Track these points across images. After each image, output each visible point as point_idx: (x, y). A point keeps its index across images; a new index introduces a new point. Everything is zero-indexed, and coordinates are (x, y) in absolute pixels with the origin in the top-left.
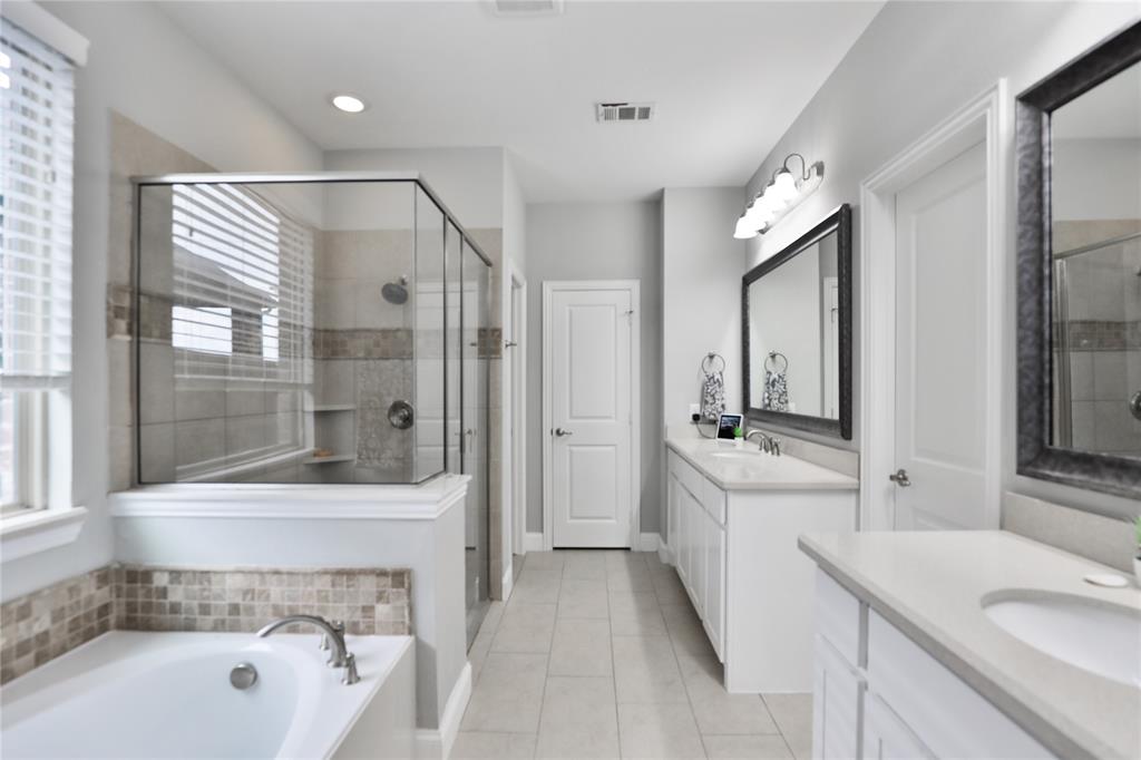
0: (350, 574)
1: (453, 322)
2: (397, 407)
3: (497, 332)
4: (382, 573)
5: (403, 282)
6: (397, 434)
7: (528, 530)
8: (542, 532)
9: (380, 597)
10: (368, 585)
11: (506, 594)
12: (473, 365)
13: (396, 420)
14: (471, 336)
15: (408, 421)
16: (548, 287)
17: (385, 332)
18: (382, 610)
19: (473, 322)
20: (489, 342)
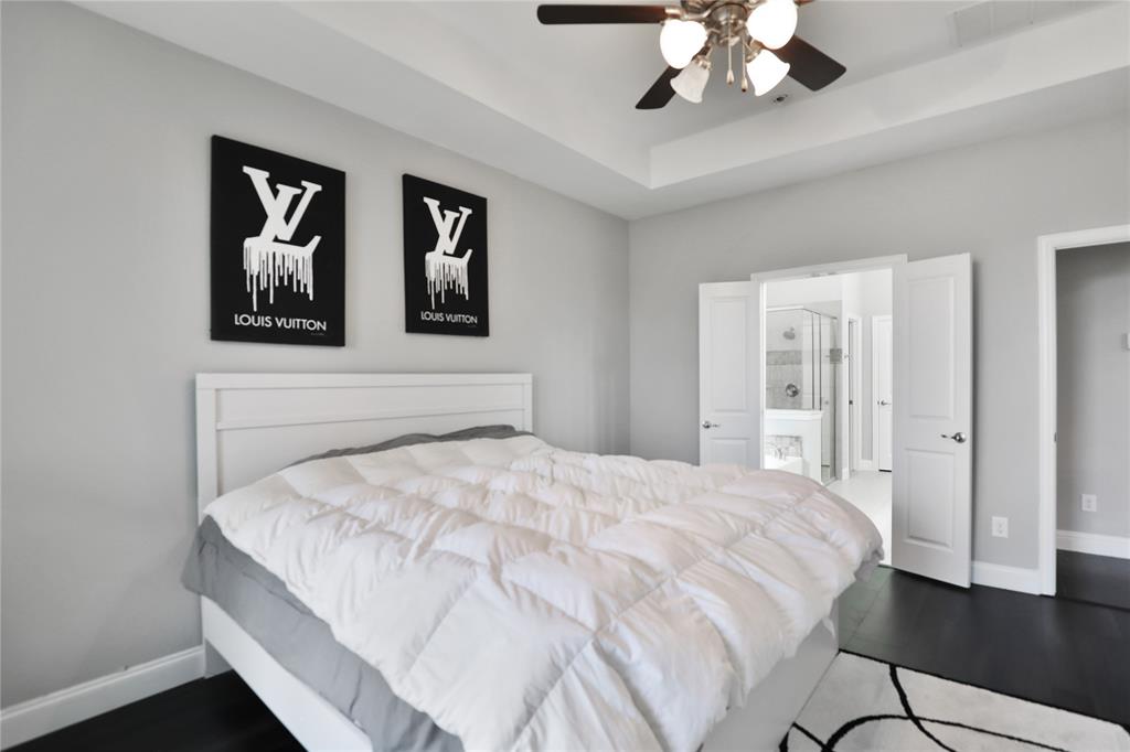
0: (781, 437)
1: (817, 347)
2: (789, 387)
3: (840, 351)
4: (791, 437)
5: (792, 329)
6: (790, 399)
7: (863, 458)
8: (872, 459)
9: (791, 444)
10: (788, 440)
11: (844, 478)
12: (827, 367)
13: (790, 392)
14: (826, 352)
15: (795, 393)
16: (875, 319)
17: (784, 353)
18: (791, 448)
19: (827, 346)
20: (835, 355)
